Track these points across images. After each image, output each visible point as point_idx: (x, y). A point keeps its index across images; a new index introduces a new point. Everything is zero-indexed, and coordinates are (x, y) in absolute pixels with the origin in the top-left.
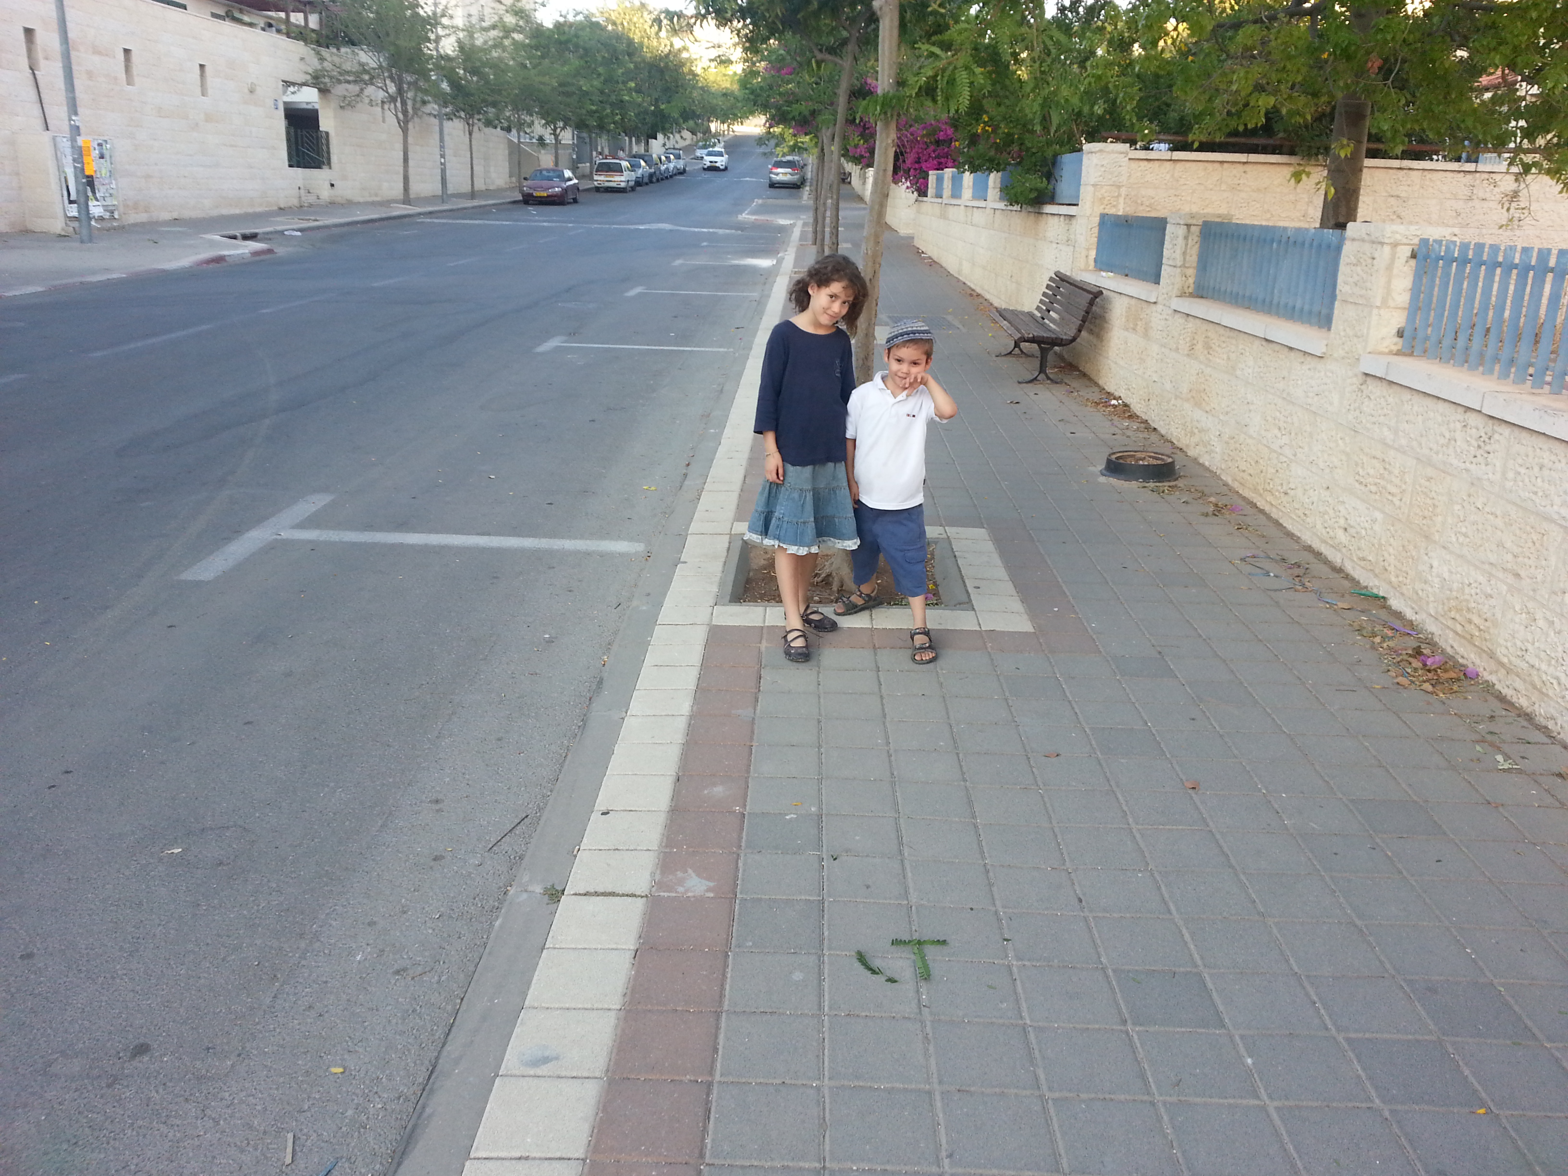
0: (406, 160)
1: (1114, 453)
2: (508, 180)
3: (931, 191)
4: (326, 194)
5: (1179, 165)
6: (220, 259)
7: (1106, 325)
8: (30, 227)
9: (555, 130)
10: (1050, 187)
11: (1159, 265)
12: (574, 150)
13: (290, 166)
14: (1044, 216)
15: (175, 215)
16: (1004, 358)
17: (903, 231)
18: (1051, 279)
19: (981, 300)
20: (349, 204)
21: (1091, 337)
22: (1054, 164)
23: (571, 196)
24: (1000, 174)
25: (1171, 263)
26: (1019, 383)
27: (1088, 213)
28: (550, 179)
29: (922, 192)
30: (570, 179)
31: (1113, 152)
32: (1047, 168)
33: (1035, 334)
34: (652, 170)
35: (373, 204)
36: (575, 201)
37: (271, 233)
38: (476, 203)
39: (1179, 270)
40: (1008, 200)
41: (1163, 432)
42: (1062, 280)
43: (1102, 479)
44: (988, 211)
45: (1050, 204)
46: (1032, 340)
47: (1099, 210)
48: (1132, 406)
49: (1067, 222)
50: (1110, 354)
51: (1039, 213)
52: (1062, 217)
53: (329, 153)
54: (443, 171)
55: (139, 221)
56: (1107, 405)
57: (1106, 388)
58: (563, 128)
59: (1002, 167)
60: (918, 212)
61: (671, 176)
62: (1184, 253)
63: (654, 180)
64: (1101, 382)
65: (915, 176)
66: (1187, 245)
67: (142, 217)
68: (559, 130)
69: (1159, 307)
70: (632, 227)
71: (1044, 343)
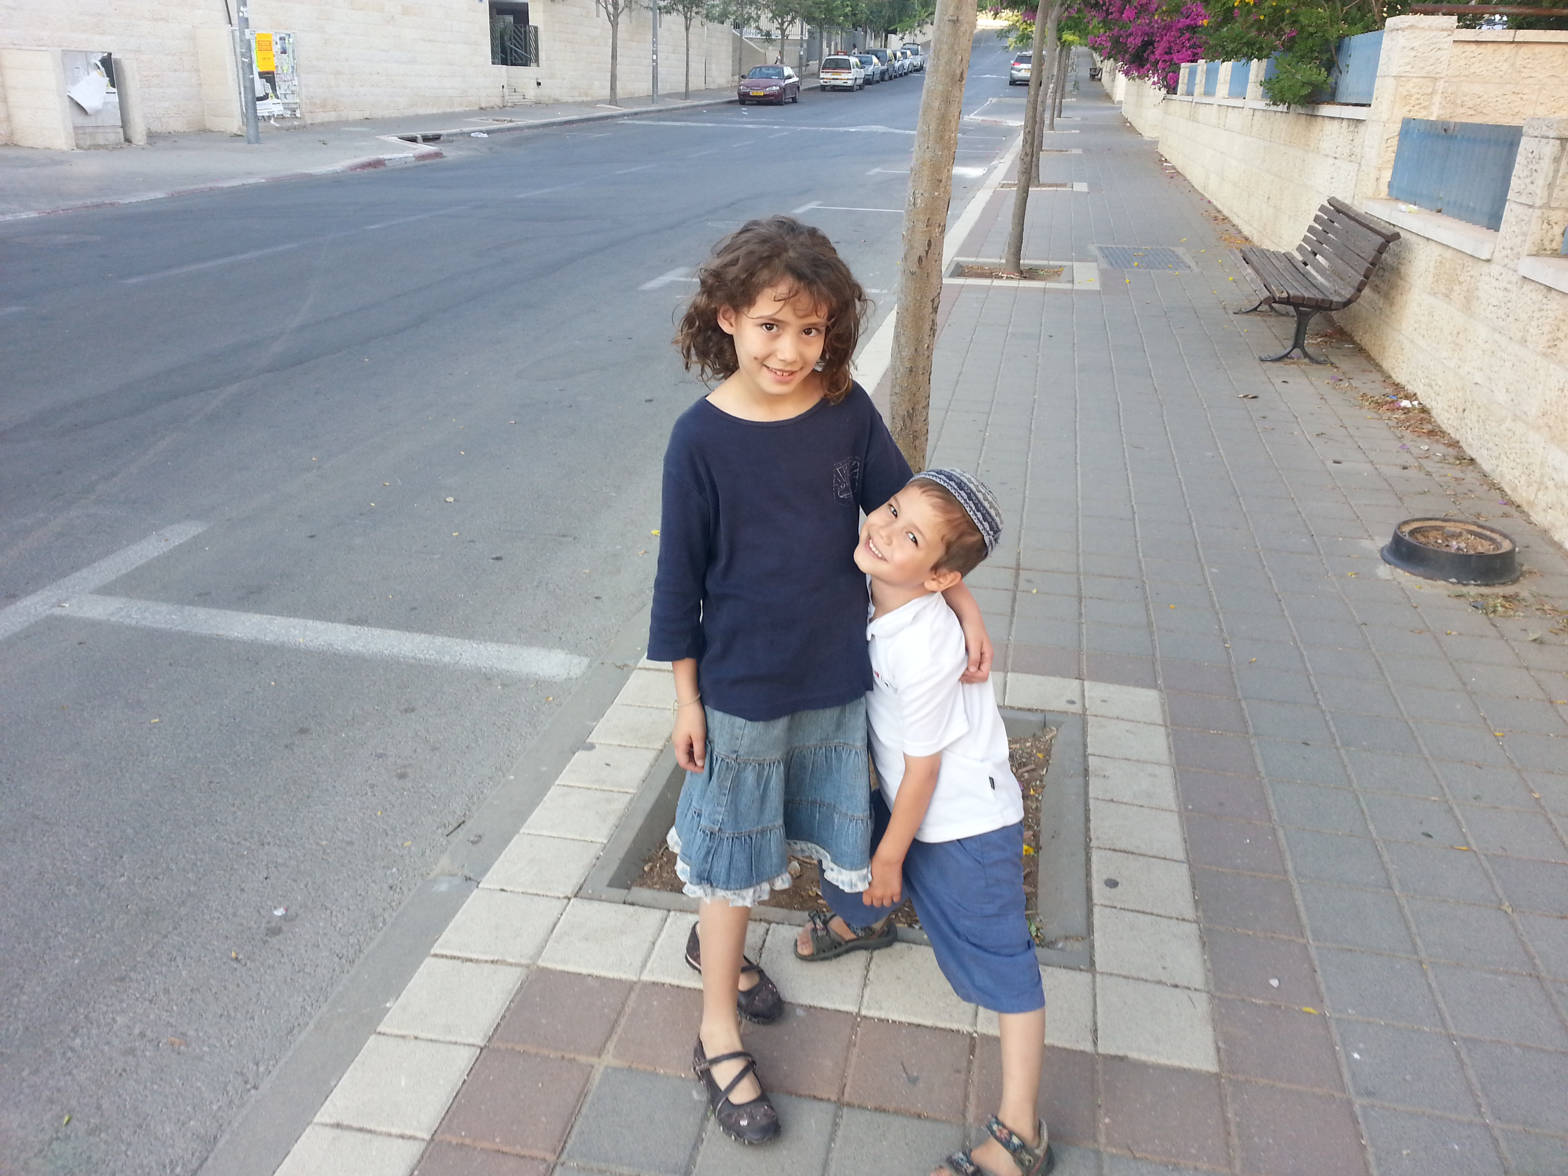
0: (614, 57)
1: (1406, 523)
2: (730, 78)
3: (1181, 88)
4: (532, 93)
5: (1525, 49)
6: (378, 163)
7: (1400, 282)
8: (208, 126)
9: (782, 24)
10: (1331, 80)
11: (1501, 200)
12: (802, 46)
13: (493, 63)
14: (1320, 119)
15: (367, 114)
16: (1245, 317)
17: (1148, 134)
18: (1322, 209)
19: (1227, 226)
20: (558, 103)
21: (1376, 297)
22: (1338, 48)
23: (789, 96)
24: (1265, 61)
25: (1523, 199)
26: (1262, 360)
27: (1384, 117)
28: (768, 77)
29: (1172, 89)
30: (789, 77)
31: (1430, 28)
32: (1328, 55)
33: (1291, 293)
34: (885, 67)
35: (582, 103)
36: (794, 101)
37: (456, 134)
38: (688, 103)
39: (1538, 212)
40: (1271, 98)
41: (1486, 467)
42: (1339, 211)
43: (1384, 571)
44: (1246, 112)
45: (1329, 103)
46: (1288, 301)
47: (1402, 113)
48: (1434, 413)
49: (1351, 129)
50: (1404, 326)
51: (1311, 115)
52: (1345, 123)
53: (537, 49)
54: (655, 69)
55: (327, 120)
56: (1394, 407)
57: (1394, 376)
58: (792, 22)
59: (1264, 53)
60: (1166, 113)
61: (906, 74)
62: (1551, 186)
63: (887, 77)
64: (1386, 365)
65: (1164, 69)
66: (1557, 171)
67: (331, 116)
68: (786, 24)
69: (1495, 269)
70: (842, 129)
71: (1303, 305)
